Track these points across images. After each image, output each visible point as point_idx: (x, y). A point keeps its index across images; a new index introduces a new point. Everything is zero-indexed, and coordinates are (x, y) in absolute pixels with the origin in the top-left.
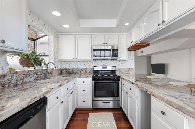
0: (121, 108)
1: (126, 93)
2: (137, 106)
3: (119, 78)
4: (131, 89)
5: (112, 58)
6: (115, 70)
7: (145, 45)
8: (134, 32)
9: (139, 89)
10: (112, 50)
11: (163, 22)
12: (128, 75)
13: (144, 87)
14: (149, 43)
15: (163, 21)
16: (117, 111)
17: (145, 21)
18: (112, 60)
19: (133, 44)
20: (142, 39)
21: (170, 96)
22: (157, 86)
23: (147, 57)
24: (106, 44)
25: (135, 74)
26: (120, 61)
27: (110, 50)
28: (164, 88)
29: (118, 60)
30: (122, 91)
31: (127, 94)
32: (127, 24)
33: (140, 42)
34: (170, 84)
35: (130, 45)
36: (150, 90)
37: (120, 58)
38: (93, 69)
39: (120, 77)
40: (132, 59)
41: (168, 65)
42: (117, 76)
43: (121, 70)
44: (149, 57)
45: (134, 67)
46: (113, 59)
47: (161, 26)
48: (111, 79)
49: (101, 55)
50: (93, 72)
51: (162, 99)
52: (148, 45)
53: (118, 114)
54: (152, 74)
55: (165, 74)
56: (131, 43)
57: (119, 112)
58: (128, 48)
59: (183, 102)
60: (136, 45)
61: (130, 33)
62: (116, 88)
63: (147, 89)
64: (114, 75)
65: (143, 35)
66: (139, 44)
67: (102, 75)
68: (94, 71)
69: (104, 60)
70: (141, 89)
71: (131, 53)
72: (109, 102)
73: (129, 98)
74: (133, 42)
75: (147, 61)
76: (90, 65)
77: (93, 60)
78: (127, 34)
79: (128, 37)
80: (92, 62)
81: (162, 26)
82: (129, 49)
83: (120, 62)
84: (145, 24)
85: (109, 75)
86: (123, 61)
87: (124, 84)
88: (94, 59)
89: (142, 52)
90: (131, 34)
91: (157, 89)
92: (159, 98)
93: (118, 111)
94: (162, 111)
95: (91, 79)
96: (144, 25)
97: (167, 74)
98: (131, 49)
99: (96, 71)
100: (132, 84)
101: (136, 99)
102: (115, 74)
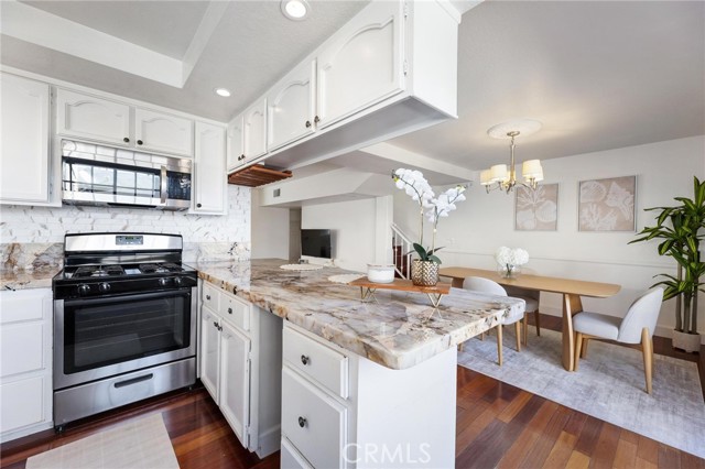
0: (199, 383)
1: (216, 325)
2: (246, 359)
3: (192, 278)
4: (230, 311)
5: (164, 205)
6: (180, 251)
7: (280, 173)
8: (247, 127)
9: (255, 305)
10: (164, 174)
11: (317, 119)
12: (228, 264)
13: (266, 299)
14: (289, 169)
15: (317, 117)
16: (182, 400)
17: (276, 103)
18: (167, 213)
19: (245, 164)
20: (271, 155)
21: (320, 311)
22: (300, 290)
23: (291, 210)
24: (137, 145)
25: (252, 260)
26: (199, 217)
27: (157, 172)
28: (314, 294)
29: (191, 211)
30: (204, 322)
31: (220, 328)
32: (223, 93)
33: (265, 161)
34: (330, 282)
35: (235, 165)
36: (280, 304)
37: (199, 206)
38: (64, 245)
39: (195, 273)
40: (242, 211)
41: (335, 233)
42: (187, 269)
43: (203, 248)
44: (296, 211)
45: (248, 238)
46: (173, 210)
47: (312, 128)
48: (160, 286)
49: (115, 186)
50: (62, 261)
51: (303, 323)
52: (288, 174)
53: (187, 407)
54: (303, 257)
55: (329, 257)
56: (239, 159)
57: (191, 401)
58: (229, 176)
59: (341, 322)
60: (253, 171)
61: (236, 128)
62: (179, 314)
63: (273, 301)
64: (172, 269)
65: (271, 141)
66: (263, 167)
67: (115, 272)
68: (67, 254)
69: (127, 210)
70: (258, 304)
71: (241, 194)
72: (151, 376)
73: (225, 343)
74: (243, 157)
75: (291, 222)
76: (45, 227)
77: (60, 205)
78: (226, 125)
79: (229, 139)
80: (58, 215)
81: (316, 131)
82: (234, 179)
83: (201, 222)
84: (277, 110)
85: (153, 271)
86: (211, 216)
87: (209, 298)
88: (65, 203)
89: (278, 193)
90: (238, 130)
91: (298, 300)
92: (299, 322)
93: (188, 396)
94: (303, 356)
95: (49, 293)
96: (275, 114)
97: (335, 257)
98: (240, 178)
99: (79, 256)
100: (235, 293)
101: (243, 338)
102: (180, 264)
